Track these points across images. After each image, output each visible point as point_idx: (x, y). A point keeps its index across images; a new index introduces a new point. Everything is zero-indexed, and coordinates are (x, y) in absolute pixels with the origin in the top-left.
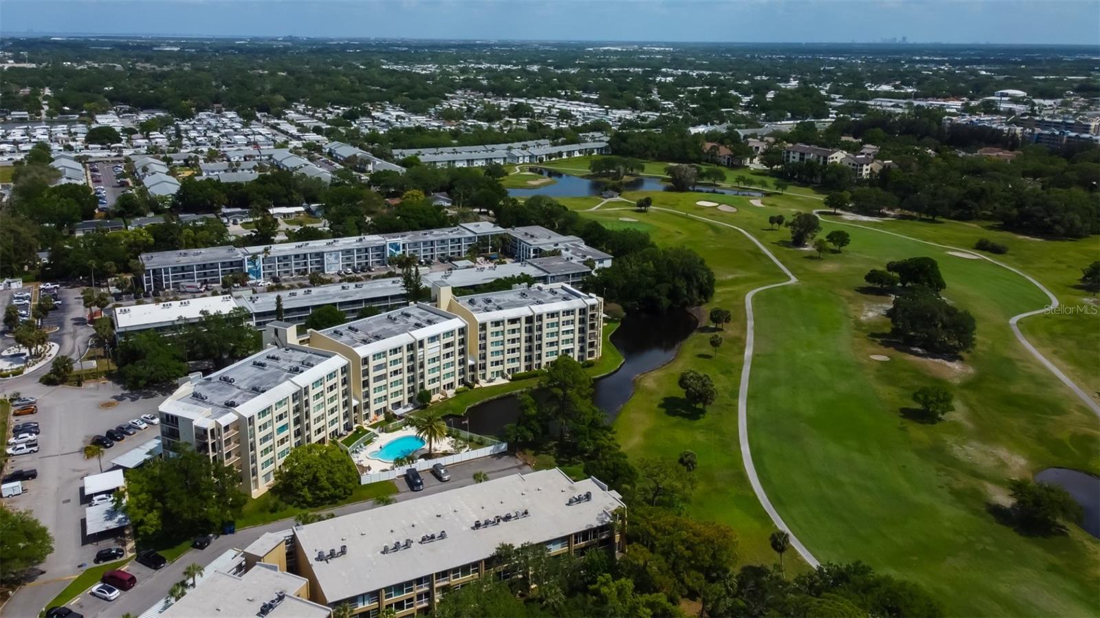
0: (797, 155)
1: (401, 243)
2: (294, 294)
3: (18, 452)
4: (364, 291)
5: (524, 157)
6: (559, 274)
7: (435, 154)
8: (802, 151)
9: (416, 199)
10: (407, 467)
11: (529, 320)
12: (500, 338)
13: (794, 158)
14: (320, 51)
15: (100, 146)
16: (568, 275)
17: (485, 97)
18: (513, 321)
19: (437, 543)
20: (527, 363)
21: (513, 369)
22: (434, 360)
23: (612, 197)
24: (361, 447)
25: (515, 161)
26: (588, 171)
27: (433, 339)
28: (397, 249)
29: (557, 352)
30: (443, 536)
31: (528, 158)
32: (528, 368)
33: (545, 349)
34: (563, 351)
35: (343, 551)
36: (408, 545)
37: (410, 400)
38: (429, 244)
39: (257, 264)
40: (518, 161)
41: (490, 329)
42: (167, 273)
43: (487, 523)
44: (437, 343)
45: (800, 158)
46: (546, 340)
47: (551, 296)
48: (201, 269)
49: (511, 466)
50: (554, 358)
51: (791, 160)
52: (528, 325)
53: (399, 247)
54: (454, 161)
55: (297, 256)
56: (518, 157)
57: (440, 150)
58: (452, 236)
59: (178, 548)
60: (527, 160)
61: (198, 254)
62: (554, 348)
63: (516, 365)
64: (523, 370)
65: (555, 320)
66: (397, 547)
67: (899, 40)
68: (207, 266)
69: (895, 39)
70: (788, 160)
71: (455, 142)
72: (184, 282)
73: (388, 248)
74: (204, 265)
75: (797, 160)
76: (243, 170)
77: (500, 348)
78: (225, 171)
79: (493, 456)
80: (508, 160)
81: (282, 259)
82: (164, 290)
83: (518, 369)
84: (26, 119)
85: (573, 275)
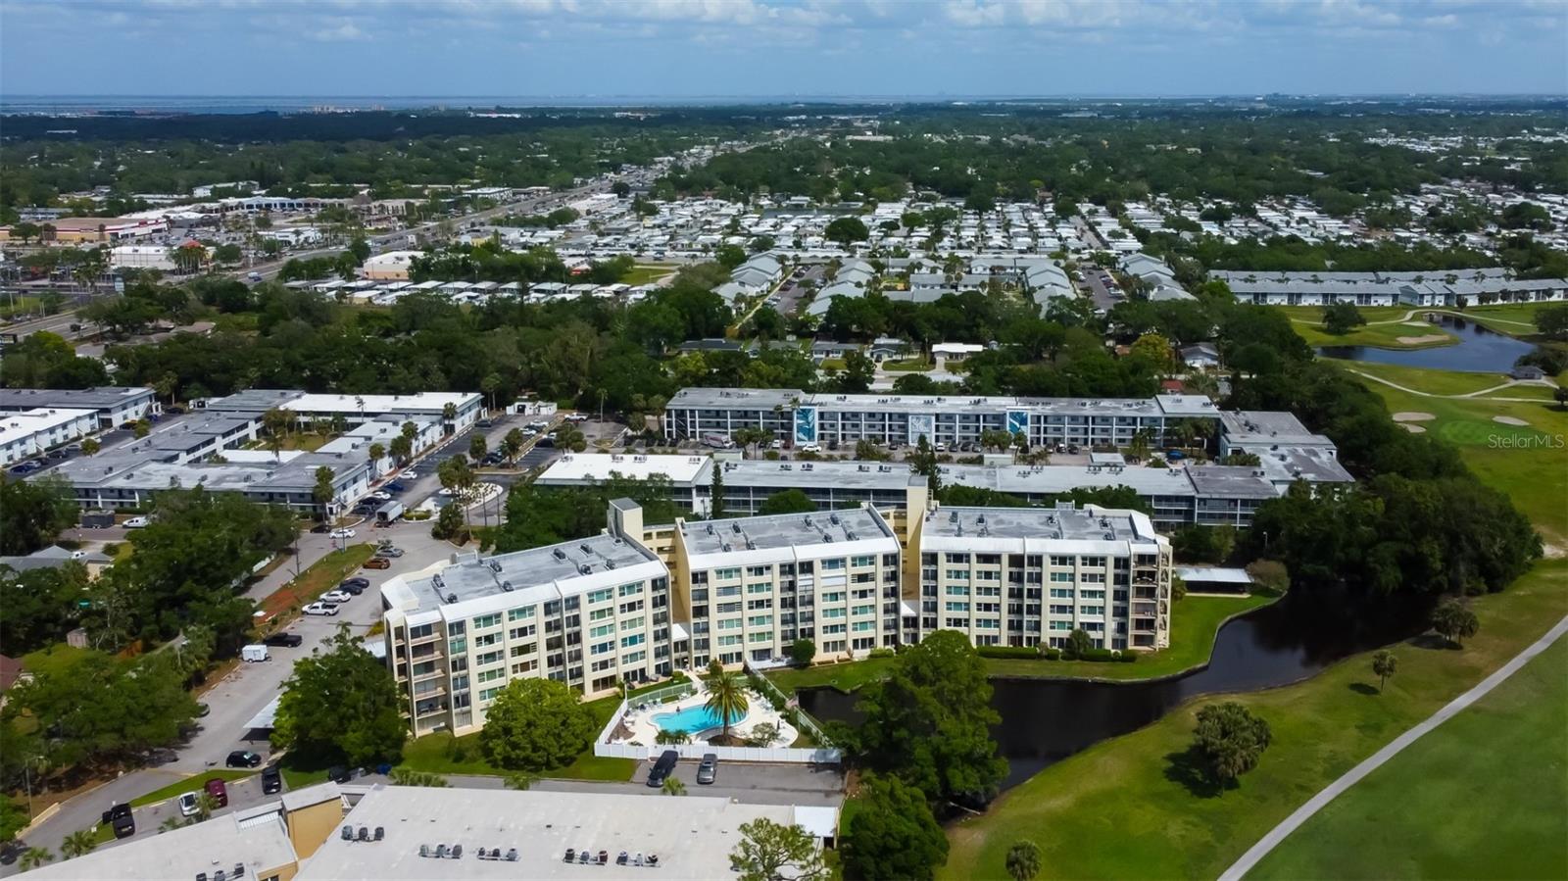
1: (1030, 413)
2: (787, 468)
3: (313, 611)
4: (892, 478)
5: (1433, 296)
6: (1214, 496)
7: (1280, 281)
9: (1151, 349)
10: (668, 747)
11: (1016, 560)
12: (963, 582)
14: (1299, 114)
15: (837, 243)
16: (1235, 501)
17: (1495, 191)
18: (986, 558)
19: (499, 865)
20: (1013, 633)
21: (987, 637)
22: (835, 596)
23: (1532, 378)
24: (655, 703)
25: (1416, 302)
27: (832, 563)
28: (1023, 422)
29: (1072, 623)
30: (511, 857)
31: (1442, 298)
32: (1016, 641)
33: (1047, 617)
34: (1082, 624)
35: (380, 834)
36: (457, 853)
37: (786, 651)
38: (1082, 420)
39: (810, 418)
40: (1421, 302)
41: (944, 566)
42: (693, 416)
43: (585, 858)
44: (840, 571)
46: (1048, 600)
47: (1097, 527)
48: (741, 417)
49: (815, 787)
50: (1065, 633)
52: (1014, 569)
53: (1026, 419)
54: (1299, 295)
55: (872, 415)
56: (1422, 296)
57: (1288, 274)
58: (1126, 412)
59: (317, 774)
60: (1440, 301)
61: (743, 396)
62: (1067, 617)
63: (992, 631)
64: (1004, 643)
65: (1067, 569)
66: (440, 852)
68: (749, 414)
71: (1328, 263)
72: (711, 432)
73: (1008, 419)
74: (746, 412)
76: (966, 286)
77: (963, 598)
78: (942, 286)
79: (810, 765)
80: (1401, 299)
81: (847, 416)
82: (687, 439)
83: (996, 639)
84: (802, 206)
85: (1245, 503)
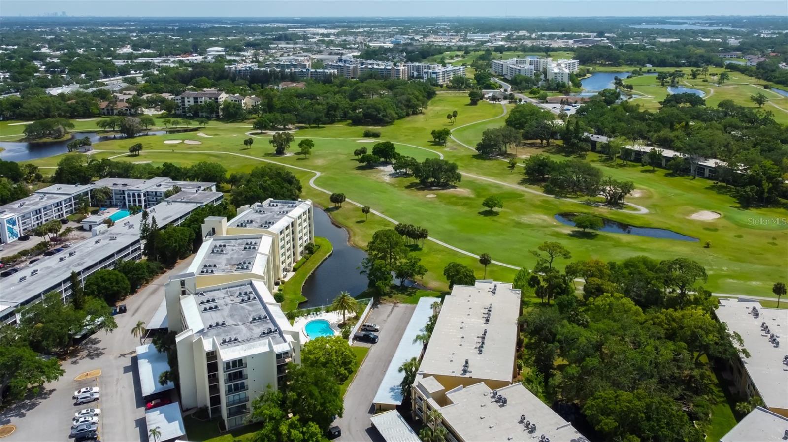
0: (192, 100)
1: (16, 217)
8: (194, 96)
13: (189, 102)
23: (89, 150)
26: (23, 136)
28: (14, 224)
32: (294, 260)
34: (305, 242)
45: (194, 102)
46: (299, 236)
50: (302, 249)
51: (186, 104)
53: (15, 221)
65: (301, 221)
67: (59, 14)
69: (56, 13)
70: (184, 105)
73: (6, 225)
75: (192, 103)
